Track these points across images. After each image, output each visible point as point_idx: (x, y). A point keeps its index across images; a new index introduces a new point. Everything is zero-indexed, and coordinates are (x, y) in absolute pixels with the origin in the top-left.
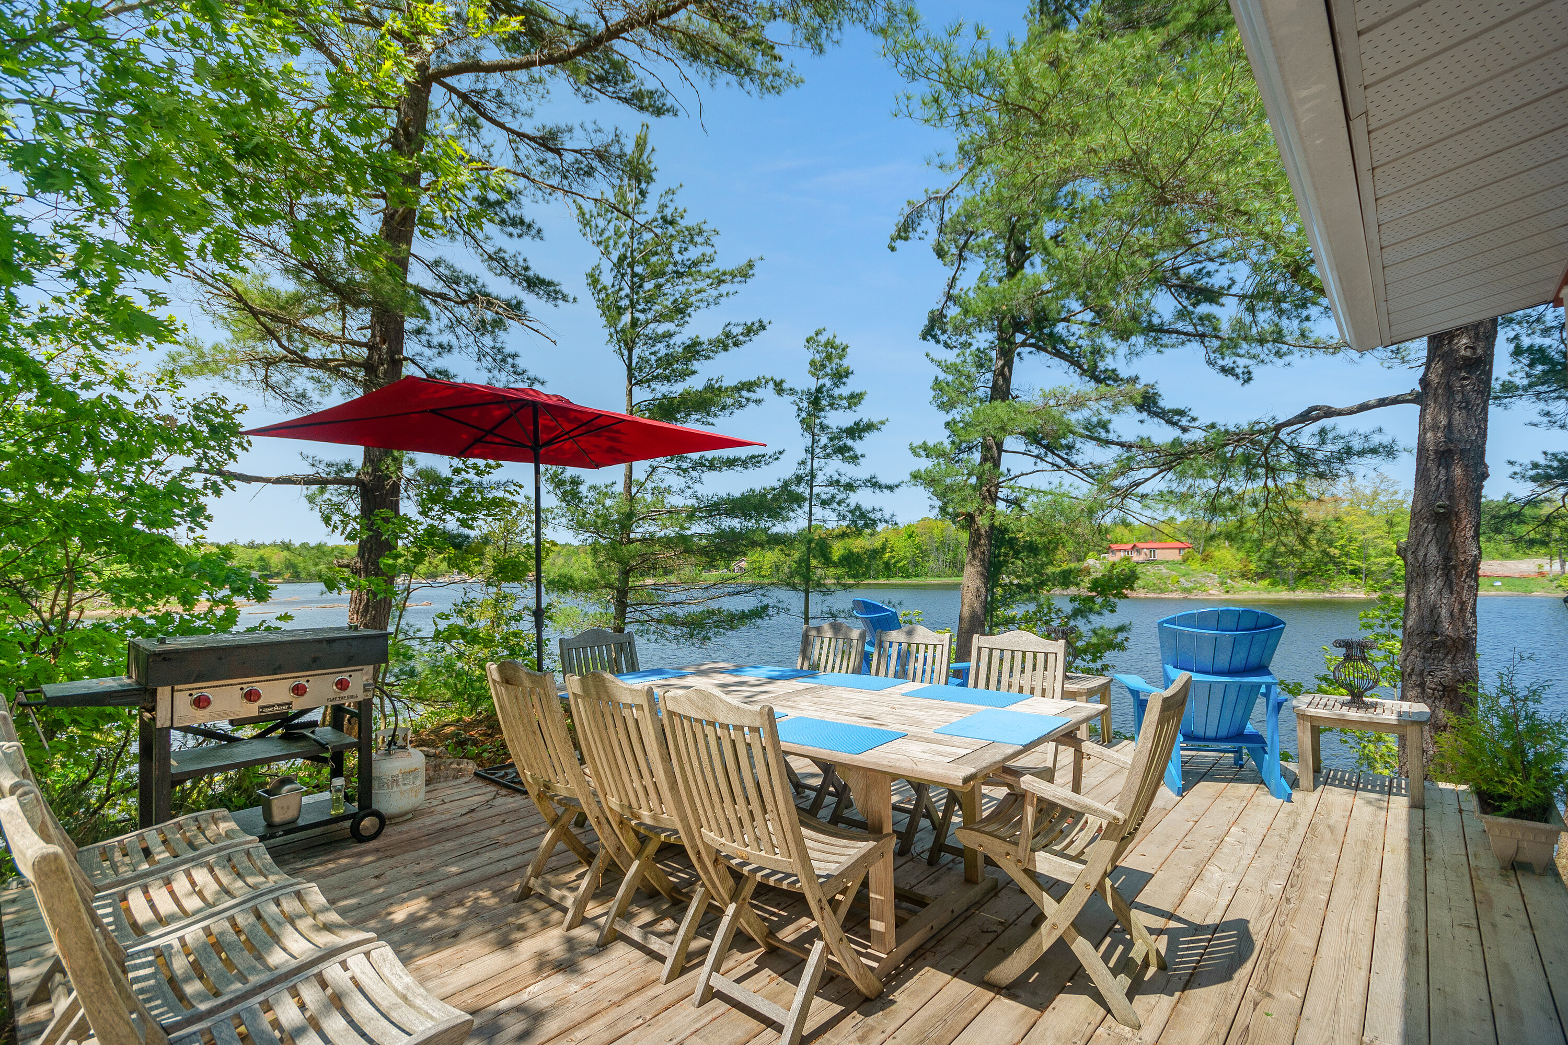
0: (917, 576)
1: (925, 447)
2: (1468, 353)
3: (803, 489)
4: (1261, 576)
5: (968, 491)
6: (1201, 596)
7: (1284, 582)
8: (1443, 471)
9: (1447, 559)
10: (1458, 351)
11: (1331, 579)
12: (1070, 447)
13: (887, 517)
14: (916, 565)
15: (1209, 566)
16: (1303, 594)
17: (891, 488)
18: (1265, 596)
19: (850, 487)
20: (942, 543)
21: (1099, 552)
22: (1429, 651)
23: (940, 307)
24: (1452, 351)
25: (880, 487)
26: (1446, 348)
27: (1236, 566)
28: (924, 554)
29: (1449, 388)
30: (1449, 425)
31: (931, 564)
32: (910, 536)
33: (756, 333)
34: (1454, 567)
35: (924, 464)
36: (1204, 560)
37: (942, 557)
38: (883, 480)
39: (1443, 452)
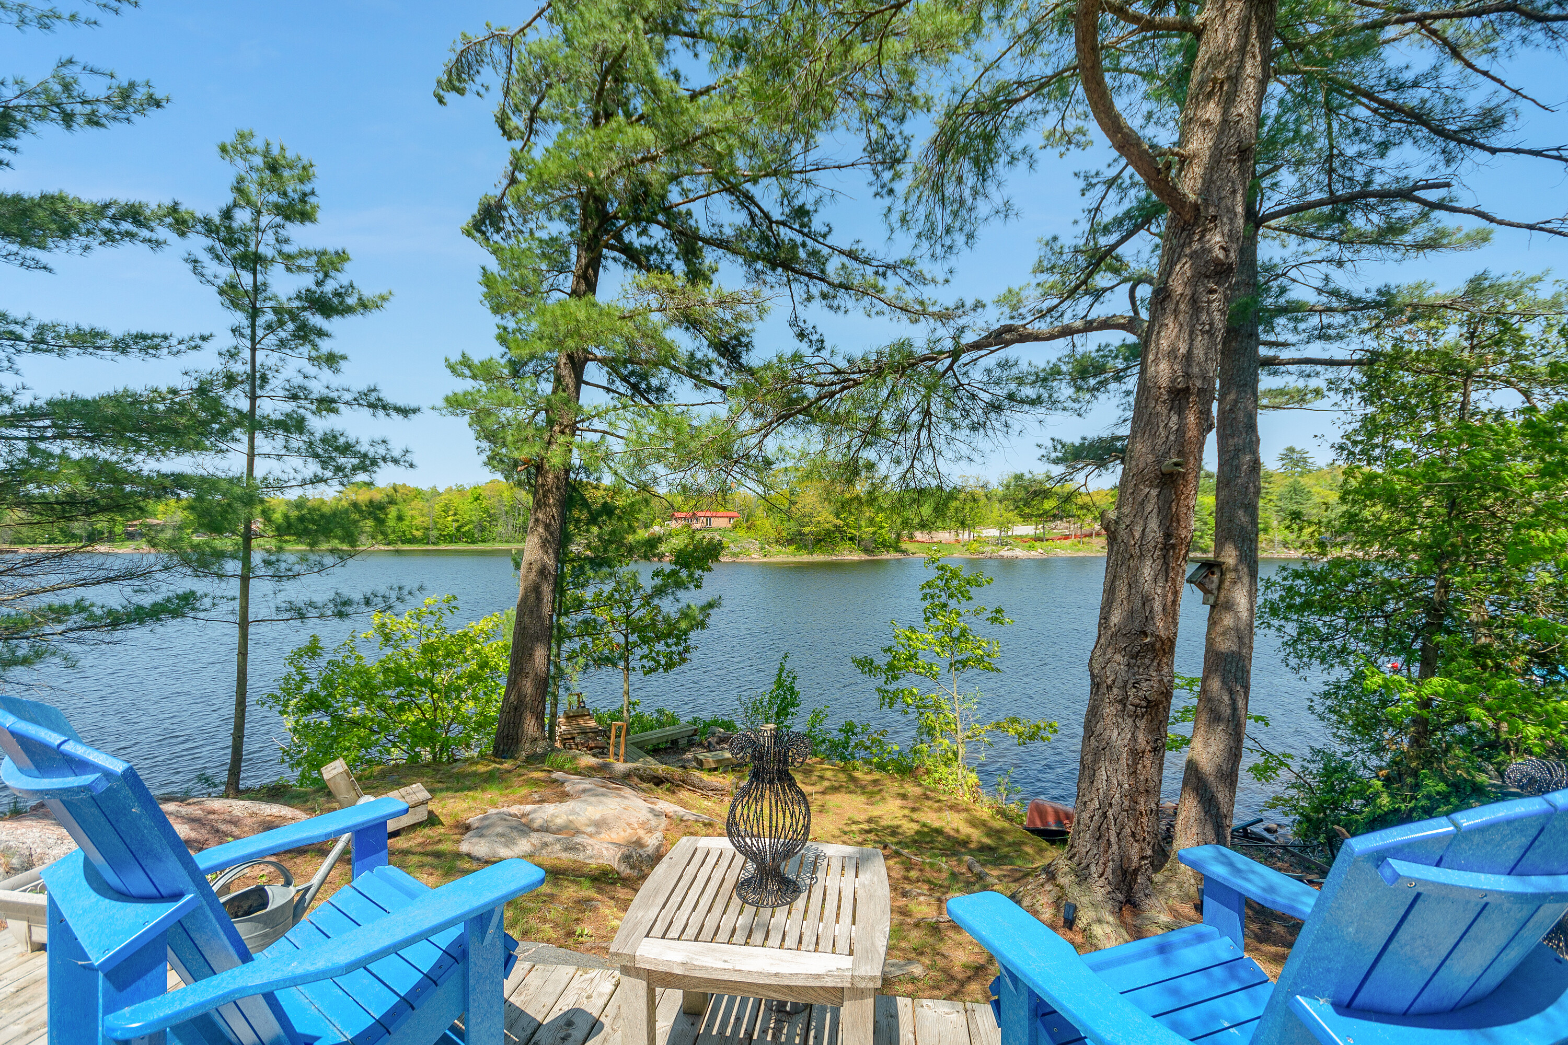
0: (484, 541)
1: (466, 362)
2: (1221, 255)
3: (238, 401)
4: (790, 542)
5: (530, 432)
6: (746, 560)
7: (806, 547)
8: (1175, 418)
9: (1168, 535)
10: (1210, 251)
11: (837, 544)
12: (660, 390)
13: (396, 453)
14: (483, 529)
15: (752, 533)
16: (818, 557)
17: (405, 412)
18: (791, 559)
19: (327, 404)
20: (512, 507)
21: (664, 520)
22: (1135, 656)
23: (498, 193)
24: (1204, 250)
25: (384, 407)
26: (1196, 246)
27: (773, 534)
28: (493, 518)
29: (1194, 301)
30: (1189, 356)
31: (500, 529)
32: (477, 499)
33: (141, 110)
34: (1173, 546)
35: (466, 385)
36: (749, 528)
37: (512, 521)
38: (390, 397)
39: (1179, 391)
